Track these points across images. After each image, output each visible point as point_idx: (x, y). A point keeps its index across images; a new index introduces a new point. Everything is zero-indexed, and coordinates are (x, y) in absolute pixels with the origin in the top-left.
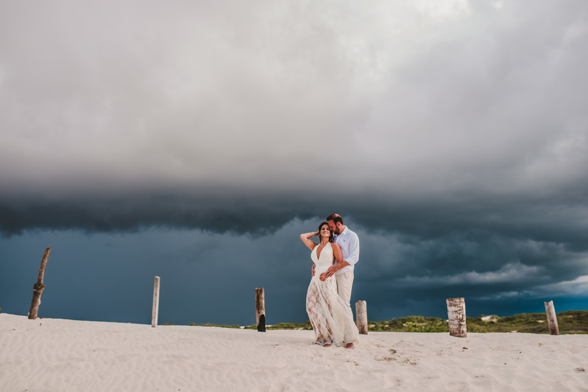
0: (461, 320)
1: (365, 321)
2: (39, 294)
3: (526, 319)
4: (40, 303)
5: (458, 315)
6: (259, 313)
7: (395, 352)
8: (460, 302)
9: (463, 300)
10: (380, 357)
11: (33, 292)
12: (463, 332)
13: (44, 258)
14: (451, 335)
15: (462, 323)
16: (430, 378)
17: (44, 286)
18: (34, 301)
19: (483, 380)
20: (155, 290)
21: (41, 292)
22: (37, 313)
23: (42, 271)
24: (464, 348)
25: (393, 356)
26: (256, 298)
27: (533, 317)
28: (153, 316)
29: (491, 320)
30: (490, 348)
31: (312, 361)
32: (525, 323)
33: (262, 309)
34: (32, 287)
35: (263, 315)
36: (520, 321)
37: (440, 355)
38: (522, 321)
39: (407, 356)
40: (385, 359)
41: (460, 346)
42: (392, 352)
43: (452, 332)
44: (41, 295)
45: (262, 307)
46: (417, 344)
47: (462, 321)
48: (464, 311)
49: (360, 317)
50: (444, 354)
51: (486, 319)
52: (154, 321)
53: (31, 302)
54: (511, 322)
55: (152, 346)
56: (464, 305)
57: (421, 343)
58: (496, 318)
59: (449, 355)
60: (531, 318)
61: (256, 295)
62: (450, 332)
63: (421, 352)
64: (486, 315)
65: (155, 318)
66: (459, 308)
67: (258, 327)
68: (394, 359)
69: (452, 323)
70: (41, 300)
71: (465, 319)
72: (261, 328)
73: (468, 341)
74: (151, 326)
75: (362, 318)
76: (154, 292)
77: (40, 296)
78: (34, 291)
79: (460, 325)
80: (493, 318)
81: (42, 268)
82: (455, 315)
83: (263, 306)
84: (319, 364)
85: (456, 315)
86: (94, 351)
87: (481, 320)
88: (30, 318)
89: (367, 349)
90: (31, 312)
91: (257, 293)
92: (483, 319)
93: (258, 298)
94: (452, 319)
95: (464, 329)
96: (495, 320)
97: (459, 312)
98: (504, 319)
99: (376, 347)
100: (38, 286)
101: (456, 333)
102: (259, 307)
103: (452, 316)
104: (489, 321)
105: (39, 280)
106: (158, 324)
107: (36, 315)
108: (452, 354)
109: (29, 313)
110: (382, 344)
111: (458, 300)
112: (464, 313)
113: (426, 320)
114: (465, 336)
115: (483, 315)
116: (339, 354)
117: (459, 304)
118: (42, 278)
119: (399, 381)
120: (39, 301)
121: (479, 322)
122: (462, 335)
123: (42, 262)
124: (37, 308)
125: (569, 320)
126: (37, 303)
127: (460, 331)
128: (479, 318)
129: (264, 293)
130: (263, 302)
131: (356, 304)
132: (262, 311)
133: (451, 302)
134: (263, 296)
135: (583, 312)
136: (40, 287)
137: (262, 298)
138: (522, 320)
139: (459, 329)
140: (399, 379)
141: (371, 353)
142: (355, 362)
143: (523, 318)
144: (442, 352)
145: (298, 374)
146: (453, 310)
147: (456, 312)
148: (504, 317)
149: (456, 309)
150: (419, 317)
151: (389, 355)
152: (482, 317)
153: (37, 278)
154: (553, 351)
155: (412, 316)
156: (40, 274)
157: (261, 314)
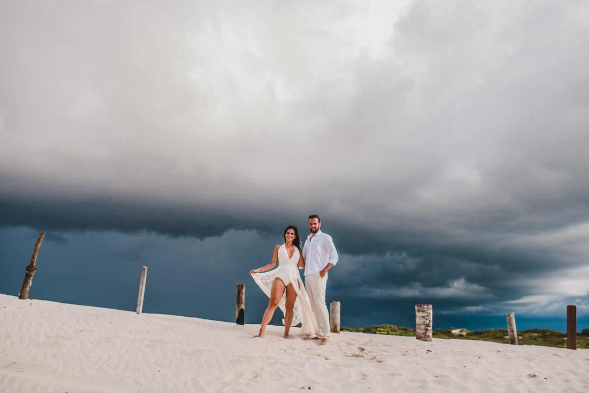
0: (428, 325)
1: (338, 321)
2: (31, 276)
3: (494, 334)
4: (31, 285)
5: (425, 320)
6: (239, 307)
7: (363, 350)
8: (428, 308)
9: (431, 306)
10: (349, 353)
11: (25, 274)
12: (429, 336)
13: (38, 242)
14: (417, 338)
15: (428, 328)
16: (393, 375)
17: (36, 269)
18: (26, 282)
19: (441, 379)
20: (142, 279)
21: (33, 274)
22: (27, 293)
23: (35, 254)
24: (428, 351)
25: (361, 354)
26: (237, 292)
27: (500, 332)
28: (138, 304)
29: (461, 333)
30: (452, 352)
31: (285, 353)
32: (493, 338)
33: (242, 303)
34: (25, 268)
35: (242, 309)
36: (487, 336)
37: (405, 355)
38: (490, 336)
39: (374, 354)
40: (354, 355)
41: (424, 348)
42: (361, 350)
43: (419, 336)
44: (32, 276)
45: (242, 301)
46: (385, 344)
47: (428, 327)
48: (431, 317)
49: (333, 316)
50: (409, 354)
51: (456, 332)
52: (139, 308)
53: (23, 283)
54: (479, 336)
55: (135, 330)
56: (431, 312)
57: (388, 344)
58: (466, 332)
59: (413, 355)
60: (499, 333)
61: (237, 290)
62: (417, 336)
63: (387, 352)
64: (456, 328)
65: (140, 305)
66: (426, 314)
67: (237, 320)
68: (362, 356)
69: (419, 328)
70: (32, 282)
71: (431, 324)
72: (240, 321)
73: (432, 345)
74: (135, 313)
75: (336, 318)
76: (141, 282)
77: (32, 278)
78: (27, 273)
79: (427, 330)
80: (462, 332)
81: (35, 252)
82: (422, 320)
83: (244, 300)
84: (292, 356)
85: (424, 320)
86: (81, 331)
87: (451, 332)
88: (20, 297)
89: (338, 346)
90: (21, 293)
91: (238, 288)
92: (453, 332)
93: (239, 293)
94: (420, 323)
95: (430, 334)
96: (464, 334)
97: (426, 318)
98: (473, 333)
99: (347, 345)
100: (30, 268)
101: (422, 337)
102: (239, 301)
103: (420, 321)
104: (458, 334)
105: (32, 263)
106: (143, 312)
107: (27, 296)
108: (416, 355)
109: (20, 294)
110: (352, 342)
111: (426, 307)
112: (431, 319)
113: (399, 329)
114: (431, 340)
115: (453, 328)
116: (311, 349)
117: (427, 310)
118: (35, 261)
119: (364, 376)
120: (31, 282)
121: (449, 334)
122: (427, 339)
123: (36, 245)
124: (28, 289)
125: (534, 337)
126: (28, 285)
127: (426, 335)
128: (449, 330)
129: (244, 288)
130: (244, 296)
131: (331, 304)
132: (242, 305)
133: (420, 308)
134: (244, 291)
135: (548, 331)
136: (32, 269)
137: (243, 293)
138: (490, 334)
139: (425, 334)
140: (365, 374)
141: (341, 350)
142: (325, 357)
143: (491, 333)
144: (407, 353)
145: (271, 364)
146: (421, 316)
147: (423, 317)
148: (473, 331)
149: (424, 315)
150: (392, 326)
151: (358, 352)
152: (452, 329)
153: (30, 261)
154: (509, 358)
155: (386, 325)
156: (33, 257)
157: (240, 308)
